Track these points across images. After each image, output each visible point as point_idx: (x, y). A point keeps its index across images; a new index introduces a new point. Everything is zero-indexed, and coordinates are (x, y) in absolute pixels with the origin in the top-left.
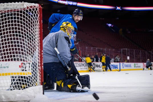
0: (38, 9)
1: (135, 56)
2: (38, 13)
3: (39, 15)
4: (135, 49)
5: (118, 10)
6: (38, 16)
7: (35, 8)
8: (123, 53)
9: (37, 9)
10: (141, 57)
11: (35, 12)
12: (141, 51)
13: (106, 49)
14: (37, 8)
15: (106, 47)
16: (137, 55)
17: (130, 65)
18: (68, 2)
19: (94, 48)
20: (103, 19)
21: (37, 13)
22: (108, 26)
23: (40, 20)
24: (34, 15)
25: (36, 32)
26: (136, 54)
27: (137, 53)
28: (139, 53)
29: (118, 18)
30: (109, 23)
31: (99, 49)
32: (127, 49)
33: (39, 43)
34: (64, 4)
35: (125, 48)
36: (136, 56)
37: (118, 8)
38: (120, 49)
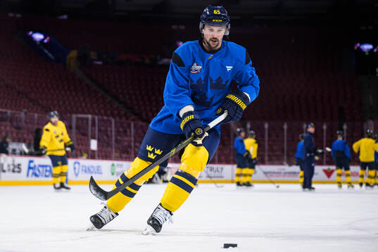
1: (114, 138)
4: (114, 117)
8: (78, 128)
10: (132, 144)
12: (132, 125)
13: (26, 113)
15: (24, 108)
16: (119, 138)
17: (99, 167)
20: (19, 15)
22: (31, 38)
26: (118, 132)
27: (121, 130)
28: (128, 131)
29: (65, 17)
30: (35, 32)
32: (90, 116)
35: (83, 112)
36: (117, 141)
38: (68, 115)
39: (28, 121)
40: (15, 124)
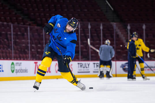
4: (13, 23)
10: (29, 45)
12: (29, 29)
16: (17, 40)
28: (25, 34)
36: (15, 43)
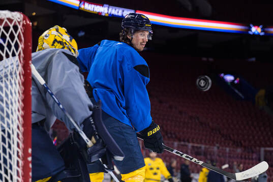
0: (20, 27)
2: (21, 40)
3: (21, 46)
5: (254, 35)
6: (20, 49)
7: (11, 26)
9: (16, 28)
11: (12, 37)
13: (218, 148)
14: (17, 24)
15: (217, 143)
18: (110, 10)
19: (182, 143)
20: (211, 60)
21: (16, 38)
23: (24, 59)
24: (9, 46)
25: (14, 95)
29: (253, 59)
30: (226, 74)
31: (197, 147)
33: (21, 128)
34: (99, 15)
35: (271, 146)
37: (256, 30)
38: (258, 148)
39: (221, 154)
40: (209, 157)
